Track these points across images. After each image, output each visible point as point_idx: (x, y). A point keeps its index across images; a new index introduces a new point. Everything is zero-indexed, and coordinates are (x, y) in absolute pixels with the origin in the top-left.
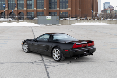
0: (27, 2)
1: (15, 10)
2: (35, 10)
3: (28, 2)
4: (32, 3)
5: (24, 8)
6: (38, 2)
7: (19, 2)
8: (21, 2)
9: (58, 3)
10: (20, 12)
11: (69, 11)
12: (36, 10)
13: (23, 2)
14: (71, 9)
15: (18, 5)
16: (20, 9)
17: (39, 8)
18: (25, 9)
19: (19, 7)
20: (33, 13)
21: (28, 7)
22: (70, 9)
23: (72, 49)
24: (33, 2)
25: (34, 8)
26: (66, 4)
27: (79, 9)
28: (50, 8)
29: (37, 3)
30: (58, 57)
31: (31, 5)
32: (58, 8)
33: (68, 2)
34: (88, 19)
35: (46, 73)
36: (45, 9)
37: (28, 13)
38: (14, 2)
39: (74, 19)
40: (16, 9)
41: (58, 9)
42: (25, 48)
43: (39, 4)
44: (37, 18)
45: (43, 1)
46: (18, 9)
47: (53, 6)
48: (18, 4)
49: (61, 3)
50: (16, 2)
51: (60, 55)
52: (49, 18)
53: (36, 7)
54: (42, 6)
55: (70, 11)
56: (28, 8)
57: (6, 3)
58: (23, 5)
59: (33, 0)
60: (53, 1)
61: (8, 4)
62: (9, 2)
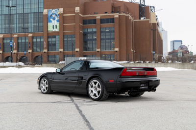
0: (48, 40)
1: (29, 53)
2: (61, 52)
3: (50, 40)
4: (56, 41)
5: (43, 49)
6: (66, 39)
7: (35, 40)
8: (38, 40)
9: (99, 40)
10: (37, 57)
11: (116, 53)
12: (63, 52)
13: (42, 40)
14: (120, 50)
15: (34, 45)
16: (37, 51)
17: (68, 48)
18: (46, 51)
19: (35, 48)
20: (58, 56)
21: (50, 47)
22: (117, 49)
23: (120, 78)
24: (58, 39)
25: (60, 48)
26: (110, 42)
27: (132, 50)
28: (85, 49)
29: (64, 41)
30: (97, 94)
31: (55, 45)
32: (98, 48)
33: (114, 39)
34: (147, 62)
35: (77, 110)
36: (77, 50)
37: (50, 57)
38: (27, 41)
39: (125, 62)
40: (30, 51)
41: (99, 50)
42: (43, 87)
43: (68, 43)
44: (64, 60)
45: (75, 38)
46: (33, 51)
47: (90, 46)
48: (34, 43)
49: (102, 41)
50: (31, 40)
51: (100, 90)
53: (62, 46)
54: (73, 45)
55: (118, 53)
56: (50, 50)
57: (14, 42)
58: (41, 44)
59: (57, 37)
60: (90, 37)
61: (18, 43)
62: (20, 41)
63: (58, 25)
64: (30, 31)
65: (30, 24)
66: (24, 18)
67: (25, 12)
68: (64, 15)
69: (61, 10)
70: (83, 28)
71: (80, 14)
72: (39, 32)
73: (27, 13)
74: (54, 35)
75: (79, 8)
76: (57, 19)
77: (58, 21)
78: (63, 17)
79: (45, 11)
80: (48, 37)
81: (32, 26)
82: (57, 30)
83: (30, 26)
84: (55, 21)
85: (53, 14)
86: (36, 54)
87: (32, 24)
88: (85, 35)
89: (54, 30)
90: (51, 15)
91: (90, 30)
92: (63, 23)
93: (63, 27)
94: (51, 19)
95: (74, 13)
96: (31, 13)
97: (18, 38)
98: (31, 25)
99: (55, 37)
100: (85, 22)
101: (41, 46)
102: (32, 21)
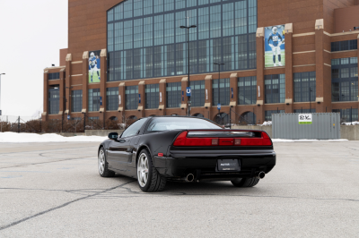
0: (264, 82)
1: (232, 107)
2: (288, 104)
3: (268, 82)
4: (279, 84)
5: (256, 100)
6: (297, 80)
7: (241, 84)
8: (248, 84)
10: (246, 113)
12: (293, 104)
13: (254, 83)
15: (241, 93)
16: (245, 103)
17: (302, 97)
18: (260, 102)
19: (241, 98)
21: (268, 97)
24: (282, 81)
25: (287, 98)
28: (336, 97)
29: (294, 83)
31: (277, 91)
36: (320, 99)
37: (268, 113)
38: (228, 85)
40: (233, 103)
45: (315, 77)
46: (238, 103)
47: (344, 91)
48: (241, 89)
50: (235, 83)
53: (290, 92)
54: (311, 91)
56: (268, 101)
57: (206, 87)
58: (252, 90)
59: (282, 76)
60: (344, 75)
61: (213, 90)
62: (216, 86)
63: (283, 55)
64: (233, 68)
65: (233, 56)
66: (222, 46)
67: (224, 35)
68: (294, 36)
69: (289, 27)
70: (330, 58)
71: (325, 33)
72: (248, 68)
73: (229, 37)
74: (275, 74)
75: (322, 20)
76: (280, 43)
77: (282, 47)
78: (293, 39)
79: (260, 31)
80: (265, 78)
81: (237, 59)
82: (281, 64)
83: (233, 60)
84: (278, 48)
85: (273, 35)
86: (244, 108)
87: (237, 56)
88: (335, 71)
89: (275, 65)
90: (271, 38)
91: (345, 62)
92: (293, 50)
93: (291, 59)
94: (271, 45)
95: (313, 30)
96: (235, 36)
97: (212, 81)
98: (235, 57)
99: (277, 77)
100: (335, 46)
101: (251, 94)
102: (237, 51)
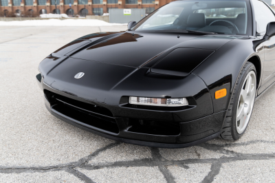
1: (75, 5)
2: (104, 5)
10: (82, 9)
12: (107, 5)
14: (160, 3)
16: (82, 4)
18: (90, 3)
19: (80, 0)
20: (102, 9)
22: (157, 3)
25: (104, 1)
28: (127, 1)
32: (139, 1)
37: (94, 9)
44: (108, 13)
46: (78, 3)
52: (127, 13)
55: (158, 6)
56: (94, 3)
